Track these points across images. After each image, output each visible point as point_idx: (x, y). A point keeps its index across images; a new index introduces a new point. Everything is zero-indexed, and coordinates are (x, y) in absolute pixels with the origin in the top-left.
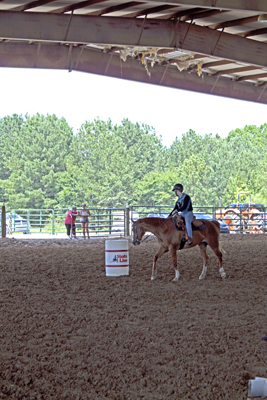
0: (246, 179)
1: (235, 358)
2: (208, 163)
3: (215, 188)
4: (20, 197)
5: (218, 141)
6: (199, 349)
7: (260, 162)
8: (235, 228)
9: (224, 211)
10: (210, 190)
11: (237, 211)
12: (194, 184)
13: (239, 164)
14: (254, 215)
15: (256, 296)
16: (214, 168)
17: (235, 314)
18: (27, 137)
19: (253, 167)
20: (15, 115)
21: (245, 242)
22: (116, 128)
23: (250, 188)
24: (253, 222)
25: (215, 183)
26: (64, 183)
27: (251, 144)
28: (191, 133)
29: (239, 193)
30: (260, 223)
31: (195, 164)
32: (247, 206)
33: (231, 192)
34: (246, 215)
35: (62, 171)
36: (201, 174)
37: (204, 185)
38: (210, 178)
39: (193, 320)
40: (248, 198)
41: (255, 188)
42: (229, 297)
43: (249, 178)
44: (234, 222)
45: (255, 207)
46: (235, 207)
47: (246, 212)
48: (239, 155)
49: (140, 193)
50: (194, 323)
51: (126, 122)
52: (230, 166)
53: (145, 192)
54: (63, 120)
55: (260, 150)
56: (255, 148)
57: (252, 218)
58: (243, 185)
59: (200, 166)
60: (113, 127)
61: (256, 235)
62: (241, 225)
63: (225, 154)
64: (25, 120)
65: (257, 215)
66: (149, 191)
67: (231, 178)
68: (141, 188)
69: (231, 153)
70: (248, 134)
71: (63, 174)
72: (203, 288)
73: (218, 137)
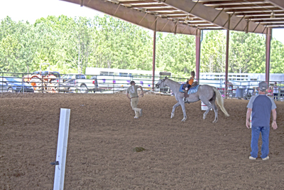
0: (48, 54)
1: (32, 178)
2: (20, 41)
3: (25, 60)
5: (27, 26)
6: (6, 173)
7: (58, 42)
8: (37, 88)
9: (30, 76)
10: (21, 61)
11: (40, 77)
12: (9, 56)
13: (43, 43)
14: (52, 79)
15: (50, 136)
16: (25, 45)
17: (34, 149)
19: (53, 45)
21: (45, 98)
23: (50, 61)
24: (51, 85)
25: (25, 56)
27: (51, 29)
28: (8, 19)
29: (42, 63)
30: (56, 85)
31: (10, 41)
32: (47, 73)
33: (36, 63)
34: (47, 79)
36: (15, 49)
37: (17, 57)
38: (21, 52)
39: (4, 153)
40: (48, 68)
41: (53, 61)
42: (30, 136)
43: (50, 53)
44: (37, 84)
45: (53, 74)
46: (39, 73)
47: (46, 77)
48: (43, 36)
50: (4, 155)
52: (36, 44)
55: (58, 34)
56: (55, 32)
57: (50, 82)
58: (45, 59)
59: (13, 44)
61: (53, 94)
62: (42, 86)
63: (33, 35)
65: (54, 79)
67: (37, 53)
69: (37, 35)
70: (50, 22)
72: (12, 130)
73: (27, 23)
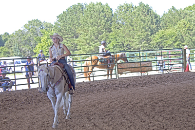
4: (88, 47)
18: (88, 15)
20: (79, 4)
22: (136, 8)
26: (112, 38)
35: (110, 32)
49: (155, 42)
51: (141, 4)
53: (158, 41)
54: (107, 5)
60: (134, 7)
64: (84, 6)
66: (160, 40)
68: (155, 39)
71: (110, 34)
